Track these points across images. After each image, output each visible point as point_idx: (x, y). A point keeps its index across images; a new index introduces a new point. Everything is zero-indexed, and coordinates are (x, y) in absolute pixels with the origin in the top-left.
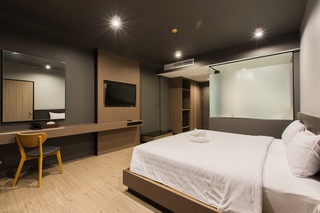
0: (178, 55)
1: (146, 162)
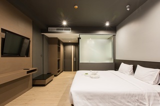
0: (65, 23)
1: (88, 99)
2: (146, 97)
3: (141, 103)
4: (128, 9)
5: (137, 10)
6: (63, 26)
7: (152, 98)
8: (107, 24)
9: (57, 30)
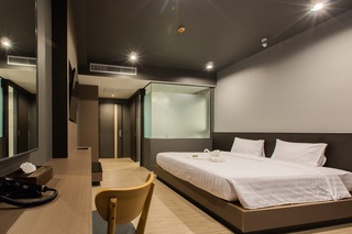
0: (133, 57)
2: (328, 183)
3: (322, 190)
4: (265, 45)
5: (280, 44)
6: (130, 65)
7: (334, 182)
8: (210, 67)
9: (109, 69)
